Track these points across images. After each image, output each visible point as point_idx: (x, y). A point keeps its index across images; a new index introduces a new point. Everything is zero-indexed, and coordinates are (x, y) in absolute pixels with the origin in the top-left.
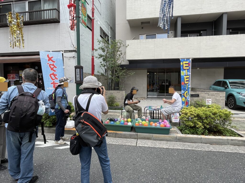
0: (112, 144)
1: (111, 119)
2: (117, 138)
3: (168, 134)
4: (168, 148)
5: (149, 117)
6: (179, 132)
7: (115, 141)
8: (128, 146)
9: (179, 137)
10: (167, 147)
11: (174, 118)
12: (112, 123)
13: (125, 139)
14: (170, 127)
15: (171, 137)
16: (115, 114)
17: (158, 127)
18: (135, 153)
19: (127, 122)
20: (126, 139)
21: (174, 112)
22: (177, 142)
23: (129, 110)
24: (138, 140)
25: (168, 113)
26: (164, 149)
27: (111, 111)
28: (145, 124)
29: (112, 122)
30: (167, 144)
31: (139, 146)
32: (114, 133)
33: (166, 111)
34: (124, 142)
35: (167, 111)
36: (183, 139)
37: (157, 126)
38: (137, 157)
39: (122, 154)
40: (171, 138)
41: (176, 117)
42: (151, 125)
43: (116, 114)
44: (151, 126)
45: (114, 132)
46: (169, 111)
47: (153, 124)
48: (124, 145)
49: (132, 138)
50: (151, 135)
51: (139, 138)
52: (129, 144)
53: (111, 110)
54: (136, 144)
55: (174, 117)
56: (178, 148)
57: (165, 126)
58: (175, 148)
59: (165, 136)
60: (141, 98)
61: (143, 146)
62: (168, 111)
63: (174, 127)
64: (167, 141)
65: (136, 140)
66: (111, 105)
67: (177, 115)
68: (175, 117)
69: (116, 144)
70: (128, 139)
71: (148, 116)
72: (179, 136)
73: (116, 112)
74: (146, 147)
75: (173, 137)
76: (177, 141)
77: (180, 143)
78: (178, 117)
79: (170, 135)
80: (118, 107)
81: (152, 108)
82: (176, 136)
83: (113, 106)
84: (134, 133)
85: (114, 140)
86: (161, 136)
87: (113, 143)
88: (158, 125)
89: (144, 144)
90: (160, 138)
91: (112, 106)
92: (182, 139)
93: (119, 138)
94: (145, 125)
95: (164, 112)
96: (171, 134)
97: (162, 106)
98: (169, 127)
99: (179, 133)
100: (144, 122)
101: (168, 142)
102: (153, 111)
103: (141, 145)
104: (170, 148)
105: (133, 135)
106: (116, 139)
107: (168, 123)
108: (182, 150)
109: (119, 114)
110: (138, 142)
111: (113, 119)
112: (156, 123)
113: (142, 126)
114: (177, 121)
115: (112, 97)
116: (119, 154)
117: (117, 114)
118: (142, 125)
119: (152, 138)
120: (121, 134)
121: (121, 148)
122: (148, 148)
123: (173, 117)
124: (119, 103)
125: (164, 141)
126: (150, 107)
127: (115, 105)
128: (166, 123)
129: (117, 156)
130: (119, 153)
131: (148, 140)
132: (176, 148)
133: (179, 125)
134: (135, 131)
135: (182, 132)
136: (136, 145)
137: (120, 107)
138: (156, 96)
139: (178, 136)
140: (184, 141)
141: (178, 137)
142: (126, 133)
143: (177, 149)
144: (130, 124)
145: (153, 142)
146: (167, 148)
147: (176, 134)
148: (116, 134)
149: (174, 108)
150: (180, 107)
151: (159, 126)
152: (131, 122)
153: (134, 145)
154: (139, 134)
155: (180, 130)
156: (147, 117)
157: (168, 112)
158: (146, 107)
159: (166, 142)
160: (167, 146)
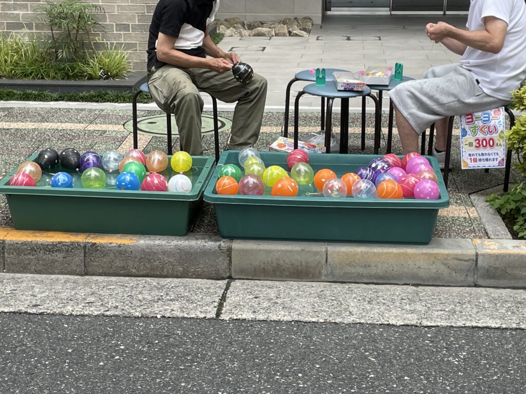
0: (62, 314)
1: (57, 157)
2: (95, 278)
3: (425, 242)
4: (414, 322)
5: (320, 140)
6: (497, 226)
7: (82, 293)
8: (163, 323)
9: (490, 255)
10: (413, 319)
11: (471, 144)
12: (63, 185)
13: (148, 279)
14: (440, 198)
15: (445, 261)
16: (92, 127)
17: (364, 198)
18: (203, 358)
19: (169, 172)
20: (154, 281)
21: (471, 100)
22: (476, 286)
23: (174, 98)
24: (237, 284)
25: (436, 108)
26: (392, 330)
27: (68, 110)
28: (280, 181)
29: (62, 177)
30: (411, 301)
31: (233, 320)
32: (73, 246)
33: (424, 99)
34: (140, 297)
35: (431, 98)
36: (517, 272)
37: (360, 191)
38: (211, 382)
39: (117, 371)
40: (442, 266)
41: (488, 137)
42: (321, 189)
43: (104, 127)
44: (322, 196)
45: (80, 239)
46: (445, 99)
47: (329, 179)
48: (137, 314)
49: (199, 276)
50: (317, 253)
51: (242, 271)
52: (176, 310)
53: (70, 100)
54: (221, 306)
55: (475, 133)
56: (474, 324)
57: (409, 193)
58: (460, 324)
59: (406, 254)
60: (284, 23)
61: (261, 317)
62: (437, 96)
63: (473, 197)
64: (417, 285)
65: (222, 283)
66: (67, 65)
67: (492, 123)
68: (480, 136)
69: (83, 316)
70: (169, 280)
71: (309, 136)
72: (496, 252)
73: (105, 117)
74: (278, 322)
75: (457, 258)
76: (480, 282)
77: (495, 293)
78: (495, 136)
79: (439, 245)
80: (117, 82)
81: (335, 83)
82: (473, 252)
83: (80, 75)
84: (210, 244)
85: (73, 289)
86: (379, 255)
87: (68, 310)
88: (363, 185)
89: (265, 305)
90: (373, 271)
91: (75, 77)
92: (509, 271)
93: (114, 279)
94: (282, 192)
95: (409, 102)
96: (446, 241)
97: (399, 67)
98: (428, 194)
99: (498, 237)
100: (276, 171)
101: (420, 288)
102: (345, 103)
103: (248, 315)
104: (425, 323)
105: (205, 253)
106: (86, 284)
107: (427, 175)
108: (499, 333)
109: (119, 128)
110: (231, 298)
111: (73, 160)
112: (352, 177)
113: (260, 193)
114: (494, 159)
115: (77, 14)
116: (99, 369)
117: (110, 128)
118: (259, 188)
119: (324, 272)
120: (121, 252)
121: (114, 332)
122: (289, 331)
123: (470, 138)
124: (126, 53)
125: (399, 288)
126: (321, 75)
127: (94, 66)
128: (417, 173)
129: (87, 384)
130: (103, 367)
131: (295, 284)
132: (468, 324)
133: (502, 187)
134: (216, 232)
135: (516, 228)
136: (218, 314)
137: (128, 81)
138: (384, 12)
139: (484, 251)
140: (520, 284)
141: (483, 255)
142: (157, 242)
143: (469, 332)
144: (180, 185)
145: (328, 293)
146: (407, 322)
147: (478, 241)
148: (89, 250)
149: (476, 77)
150: (515, 68)
151: (368, 191)
152: (193, 173)
153: (202, 316)
154: (237, 245)
155: (504, 218)
156: (300, 144)
157: (436, 101)
158: (296, 79)
159: (411, 289)
160: (412, 312)
